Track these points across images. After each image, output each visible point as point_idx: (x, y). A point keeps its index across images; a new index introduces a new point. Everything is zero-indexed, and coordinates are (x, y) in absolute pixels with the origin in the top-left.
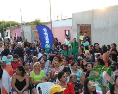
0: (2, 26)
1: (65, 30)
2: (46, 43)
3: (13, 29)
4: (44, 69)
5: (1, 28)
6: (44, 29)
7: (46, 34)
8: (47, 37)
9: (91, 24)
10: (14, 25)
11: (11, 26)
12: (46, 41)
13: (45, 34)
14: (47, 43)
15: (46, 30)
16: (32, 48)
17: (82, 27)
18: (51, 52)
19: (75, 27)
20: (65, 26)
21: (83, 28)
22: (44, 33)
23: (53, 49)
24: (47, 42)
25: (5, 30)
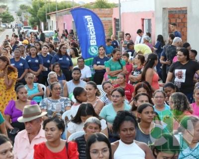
0: (45, 10)
1: (143, 20)
2: (90, 46)
3: (61, 16)
4: (59, 100)
5: (43, 13)
6: (86, 17)
7: (91, 26)
8: (93, 33)
9: (186, 8)
10: (65, 8)
11: (58, 10)
12: (91, 41)
13: (88, 26)
14: (93, 46)
15: (91, 18)
16: (62, 53)
17: (174, 13)
18: (98, 62)
19: (160, 13)
20: (142, 11)
21: (177, 16)
22: (87, 24)
23: (102, 57)
24: (93, 42)
25: (49, 18)
